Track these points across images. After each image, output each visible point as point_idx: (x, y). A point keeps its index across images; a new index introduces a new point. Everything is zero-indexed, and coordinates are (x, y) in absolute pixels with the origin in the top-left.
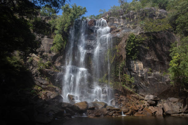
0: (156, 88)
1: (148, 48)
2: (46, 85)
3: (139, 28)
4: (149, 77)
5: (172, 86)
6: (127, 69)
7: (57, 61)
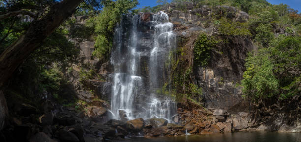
0: (227, 102)
1: (221, 53)
2: (91, 99)
3: (212, 27)
4: (220, 88)
5: (243, 100)
6: (194, 77)
7: (102, 68)
